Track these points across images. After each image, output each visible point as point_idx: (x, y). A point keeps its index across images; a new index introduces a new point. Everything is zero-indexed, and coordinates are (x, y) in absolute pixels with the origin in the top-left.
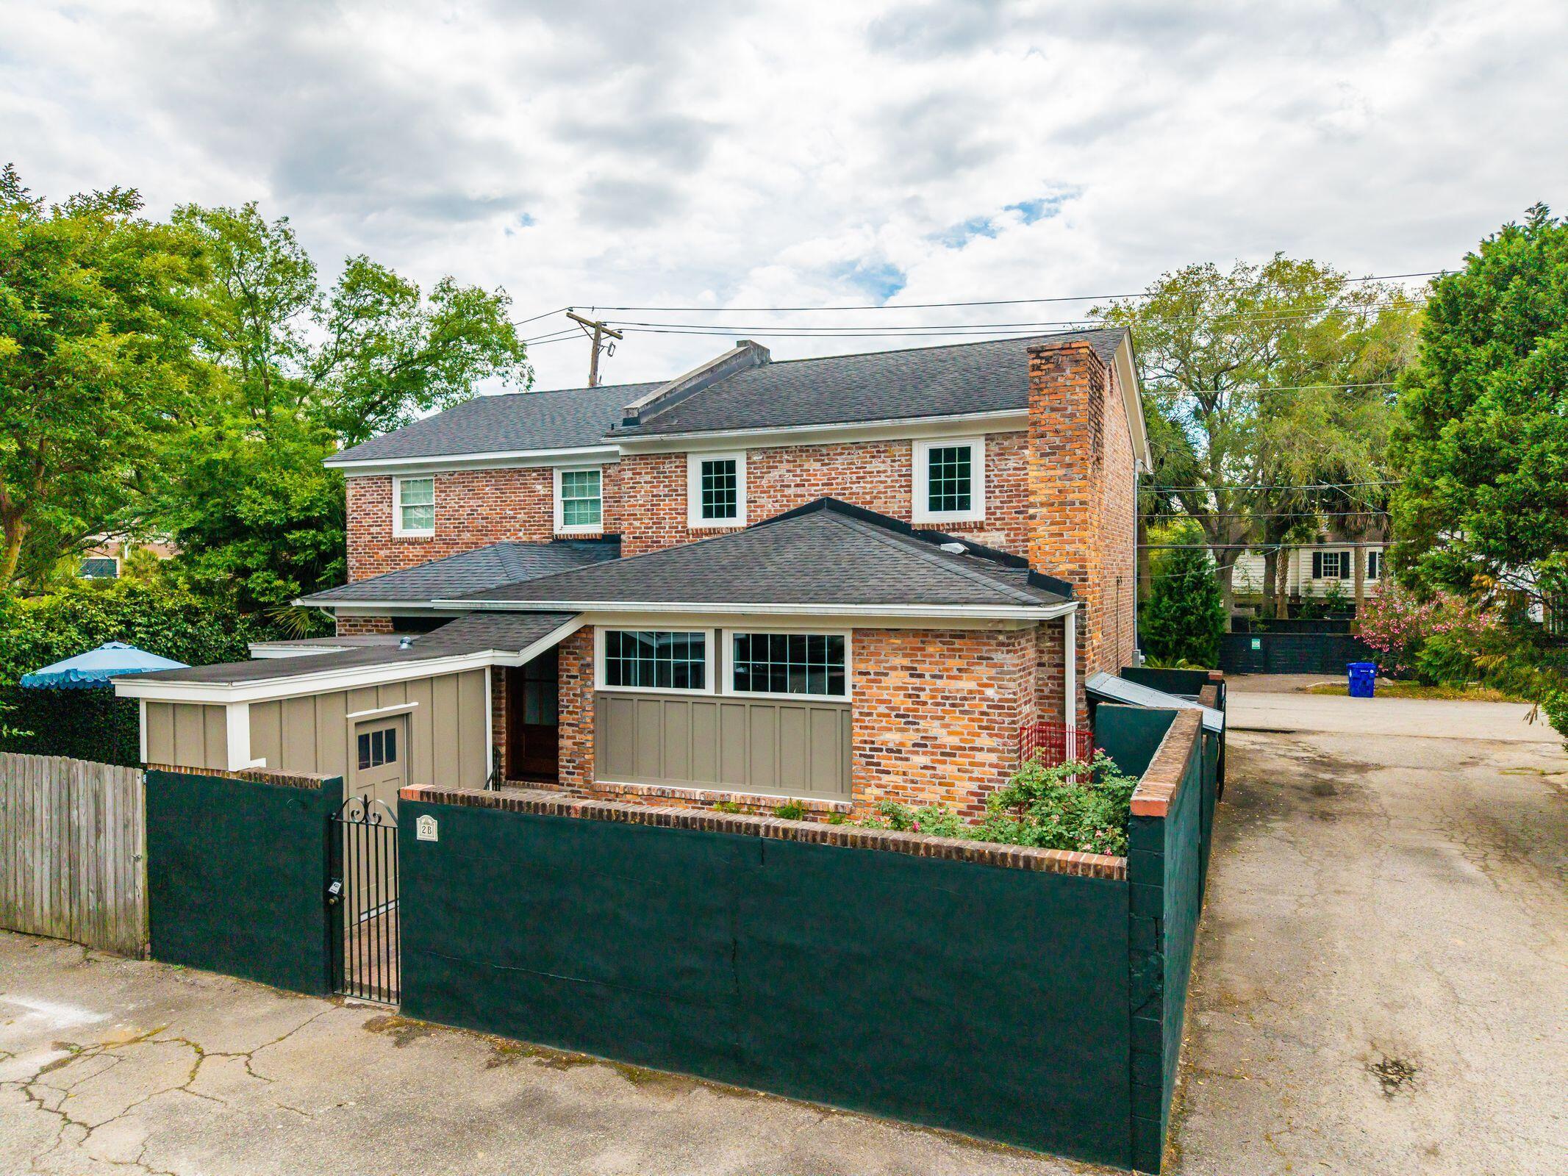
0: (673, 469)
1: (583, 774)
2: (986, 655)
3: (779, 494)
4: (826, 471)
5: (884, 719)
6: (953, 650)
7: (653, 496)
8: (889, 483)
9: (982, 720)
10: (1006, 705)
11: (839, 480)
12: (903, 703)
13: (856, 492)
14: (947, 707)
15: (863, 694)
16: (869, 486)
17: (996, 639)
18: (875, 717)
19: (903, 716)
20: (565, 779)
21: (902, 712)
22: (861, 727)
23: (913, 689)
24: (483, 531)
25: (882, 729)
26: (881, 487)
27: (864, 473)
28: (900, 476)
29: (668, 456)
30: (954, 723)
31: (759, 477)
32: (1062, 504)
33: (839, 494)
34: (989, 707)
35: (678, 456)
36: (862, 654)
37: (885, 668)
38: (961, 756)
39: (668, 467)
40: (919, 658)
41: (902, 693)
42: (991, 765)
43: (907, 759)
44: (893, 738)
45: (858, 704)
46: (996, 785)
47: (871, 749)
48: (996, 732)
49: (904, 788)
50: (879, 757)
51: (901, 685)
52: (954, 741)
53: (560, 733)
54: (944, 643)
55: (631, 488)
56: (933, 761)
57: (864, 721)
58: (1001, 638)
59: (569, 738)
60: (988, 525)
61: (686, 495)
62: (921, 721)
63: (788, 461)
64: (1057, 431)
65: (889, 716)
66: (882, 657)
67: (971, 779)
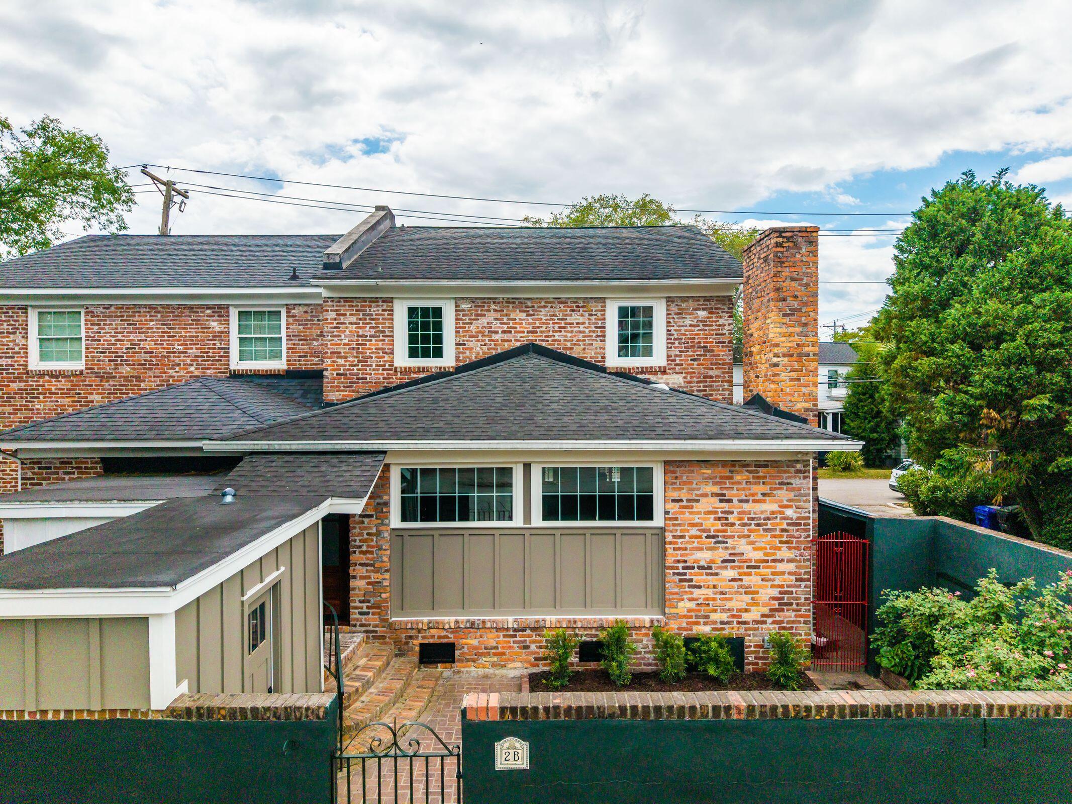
0: (380, 312)
1: (379, 614)
2: (786, 481)
3: (487, 339)
4: (531, 321)
5: (696, 541)
6: (758, 477)
7: (358, 336)
8: (587, 333)
9: (782, 536)
10: (803, 522)
11: (543, 329)
12: (713, 525)
13: (559, 341)
14: (753, 527)
15: (676, 519)
16: (569, 335)
17: (794, 467)
18: (687, 538)
19: (713, 537)
20: (357, 620)
21: (712, 533)
22: (674, 549)
23: (722, 512)
24: (147, 365)
25: (693, 549)
26: (581, 336)
27: (565, 323)
28: (596, 327)
29: (376, 300)
30: (758, 540)
31: (467, 323)
32: (799, 355)
33: (543, 341)
34: (788, 524)
35: (385, 301)
36: (675, 483)
37: (696, 495)
38: (764, 568)
39: (374, 310)
40: (728, 485)
41: (712, 516)
42: (790, 573)
43: (717, 574)
44: (704, 556)
45: (671, 528)
46: (794, 590)
47: (684, 568)
48: (794, 545)
49: (714, 599)
50: (691, 574)
51: (711, 509)
52: (759, 555)
53: (351, 573)
54: (750, 472)
55: (335, 328)
56: (740, 574)
57: (676, 543)
58: (799, 466)
59: (362, 578)
60: (670, 369)
61: (392, 336)
62: (729, 540)
63: (495, 311)
64: (796, 297)
65: (700, 537)
66: (694, 486)
67: (773, 586)
